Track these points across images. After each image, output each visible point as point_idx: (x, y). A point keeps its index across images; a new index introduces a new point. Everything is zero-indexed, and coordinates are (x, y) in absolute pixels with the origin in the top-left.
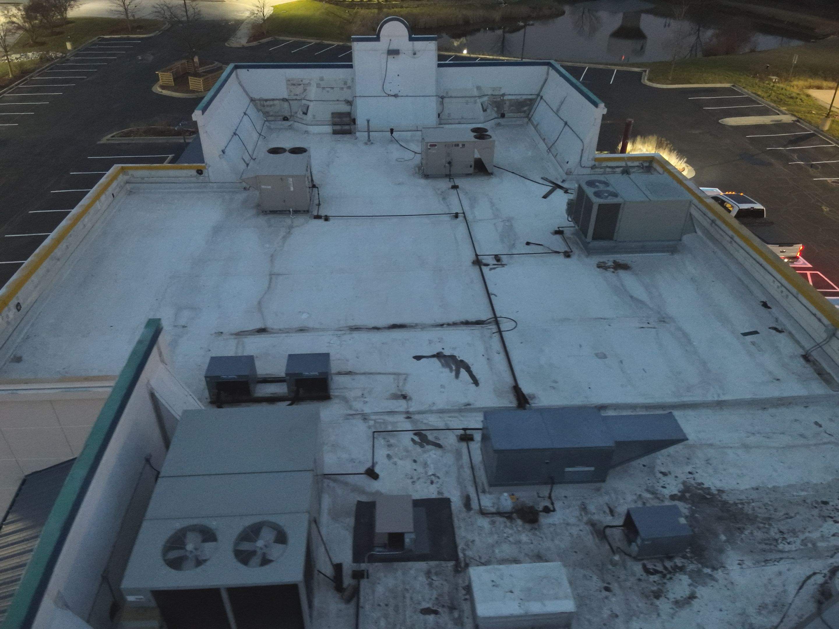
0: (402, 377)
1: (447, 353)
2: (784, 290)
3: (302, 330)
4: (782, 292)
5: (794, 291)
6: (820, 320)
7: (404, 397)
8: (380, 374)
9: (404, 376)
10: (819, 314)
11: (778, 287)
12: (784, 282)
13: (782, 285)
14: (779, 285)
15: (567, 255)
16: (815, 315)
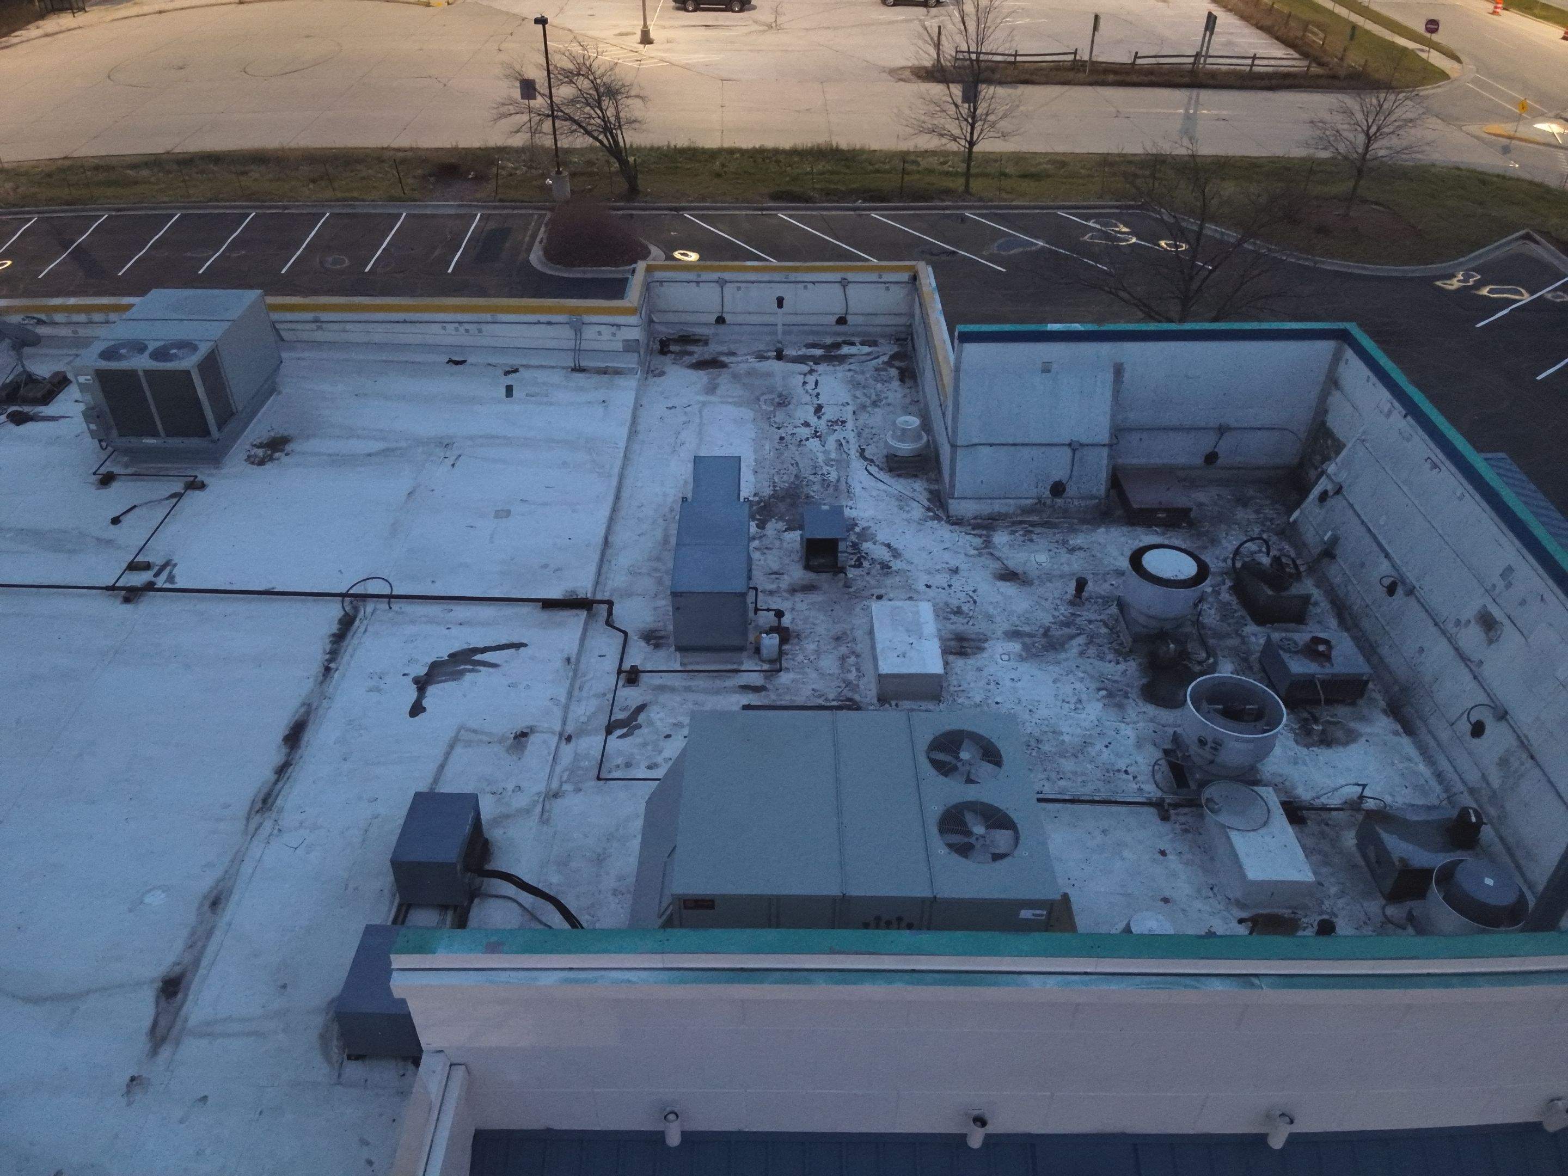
0: (464, 735)
1: (422, 671)
2: (467, 326)
3: (216, 902)
4: (467, 331)
5: (488, 317)
6: (549, 323)
7: (522, 736)
8: (442, 767)
9: (462, 732)
10: (544, 318)
11: (457, 330)
12: (460, 317)
13: (460, 323)
14: (457, 325)
15: (196, 485)
16: (539, 323)
